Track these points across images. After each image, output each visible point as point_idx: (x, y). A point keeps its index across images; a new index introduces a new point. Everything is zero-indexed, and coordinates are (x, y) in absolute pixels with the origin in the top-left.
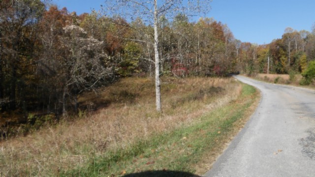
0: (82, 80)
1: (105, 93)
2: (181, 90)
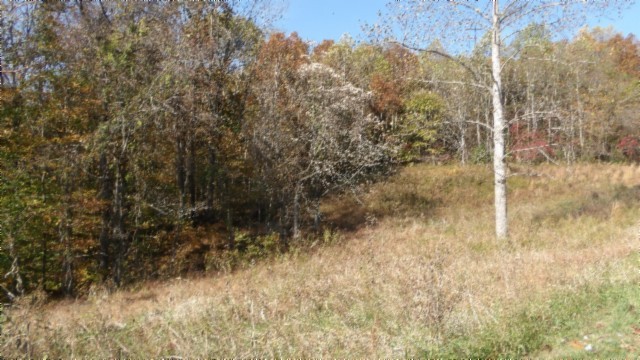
0: (329, 168)
1: (371, 196)
2: (539, 191)
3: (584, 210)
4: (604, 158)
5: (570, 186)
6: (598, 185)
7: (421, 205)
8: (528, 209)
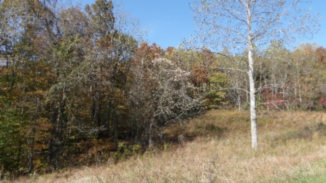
0: (168, 111)
1: (191, 126)
2: (278, 125)
3: (300, 136)
4: (313, 109)
5: (294, 122)
6: (309, 123)
7: (216, 131)
8: (272, 134)
